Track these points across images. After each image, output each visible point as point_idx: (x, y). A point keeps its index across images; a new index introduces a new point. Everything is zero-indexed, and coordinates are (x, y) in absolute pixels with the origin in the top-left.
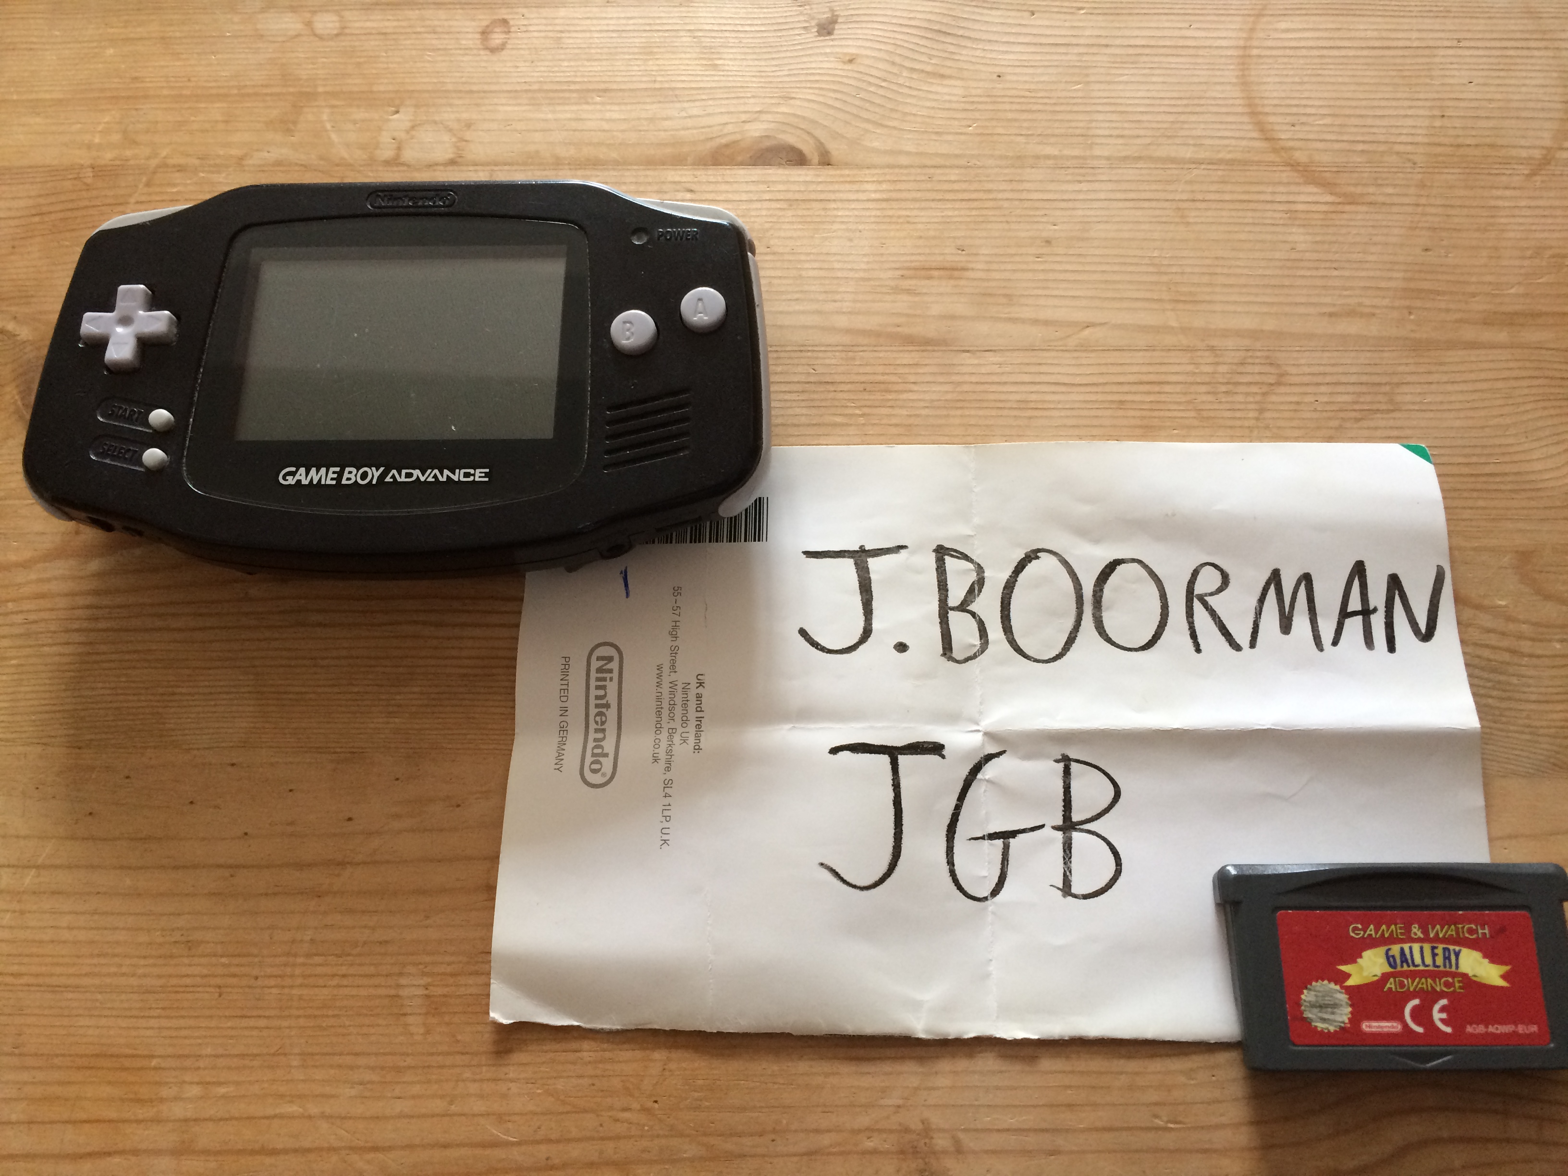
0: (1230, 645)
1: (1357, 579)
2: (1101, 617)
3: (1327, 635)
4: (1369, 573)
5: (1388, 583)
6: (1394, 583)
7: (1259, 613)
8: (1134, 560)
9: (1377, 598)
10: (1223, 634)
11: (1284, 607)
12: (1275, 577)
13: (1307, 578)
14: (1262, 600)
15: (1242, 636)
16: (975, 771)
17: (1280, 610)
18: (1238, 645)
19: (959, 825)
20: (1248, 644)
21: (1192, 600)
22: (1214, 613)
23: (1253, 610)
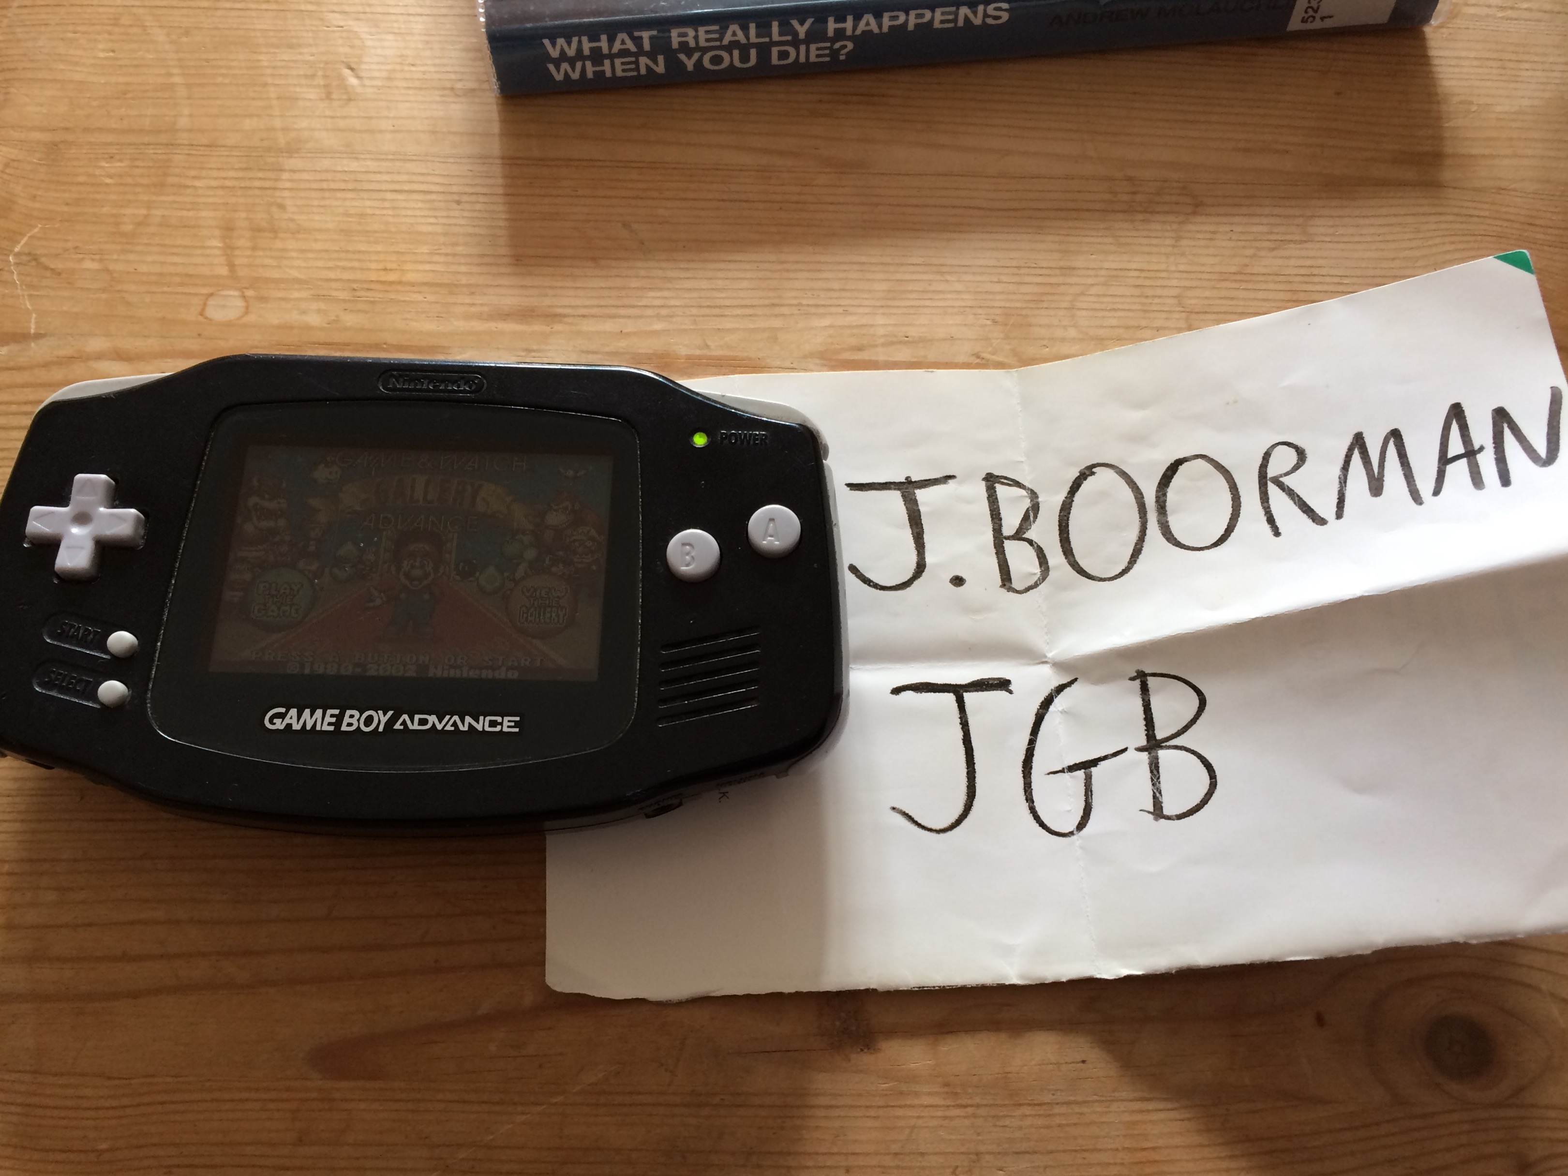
0: (1315, 523)
1: (1454, 422)
2: (1167, 522)
3: (1426, 487)
4: (1467, 413)
5: (1493, 418)
6: (1501, 416)
7: (1343, 481)
8: (1196, 456)
10: (1304, 512)
11: (1372, 469)
12: (1359, 441)
13: (1396, 434)
14: (1345, 467)
15: (1326, 509)
16: (1047, 703)
17: (1367, 474)
18: (1323, 519)
19: (1035, 759)
20: (1334, 516)
21: (1266, 484)
22: (1290, 493)
23: (1337, 480)
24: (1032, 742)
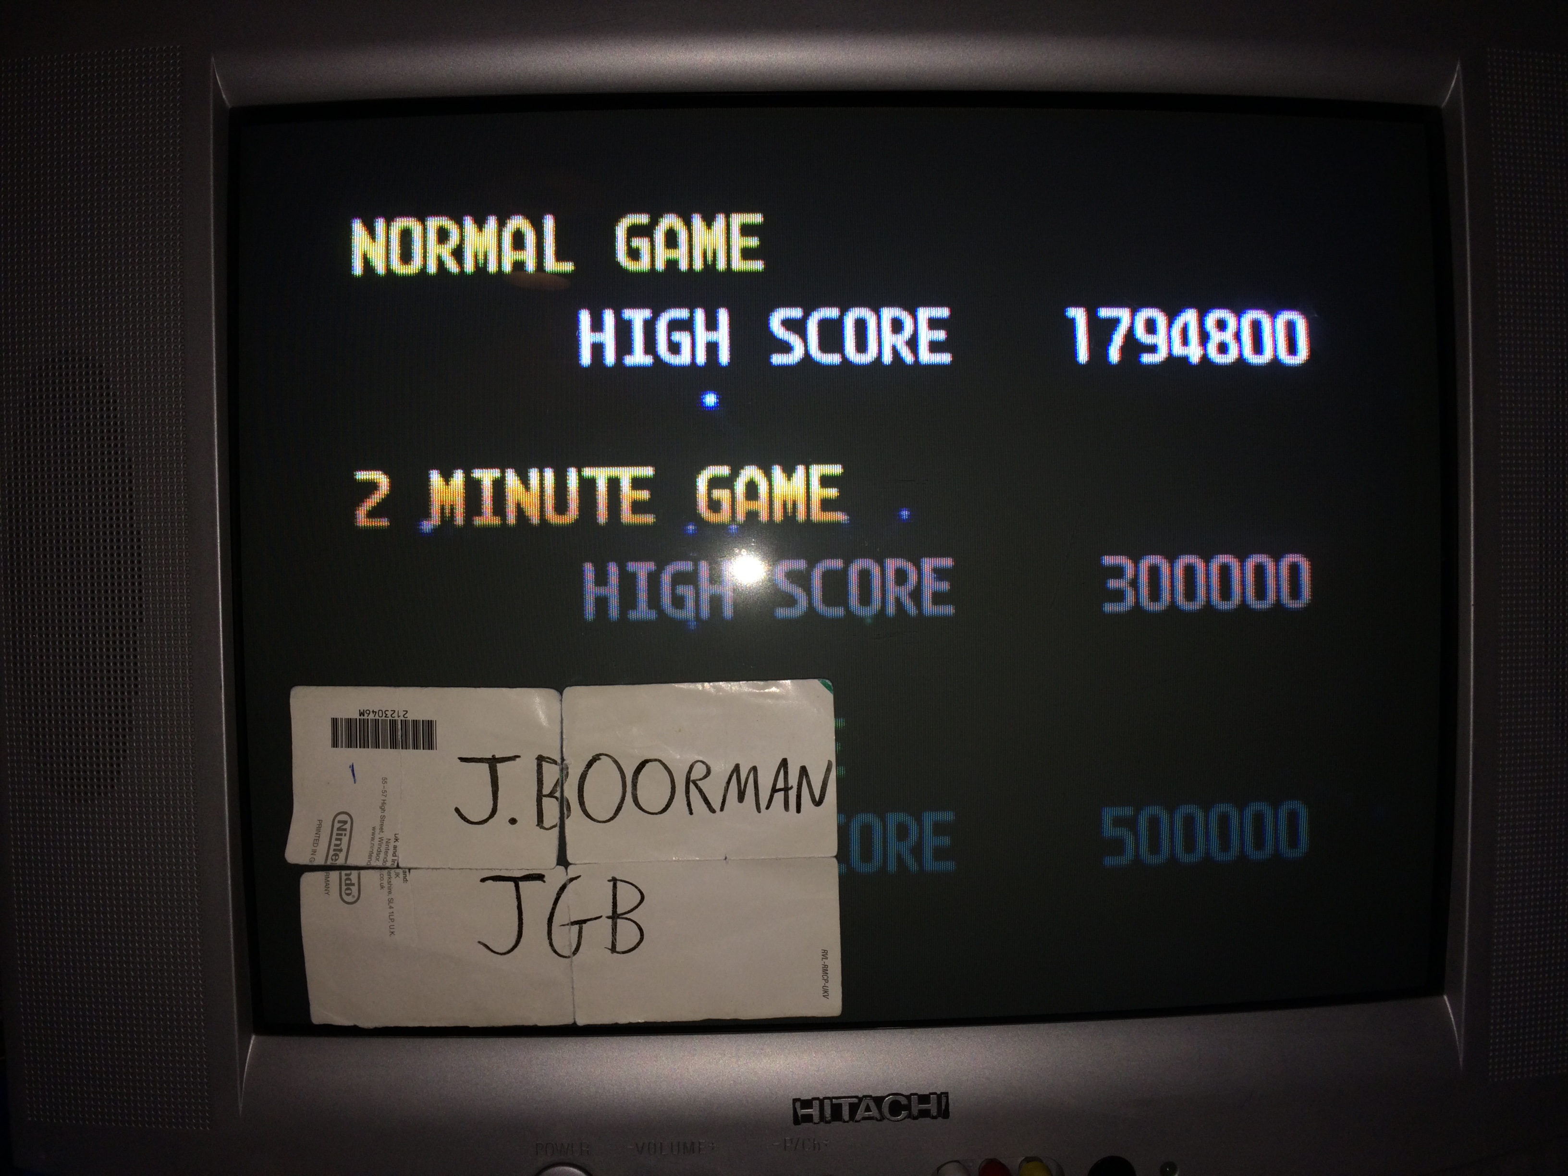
0: (710, 810)
1: (782, 769)
2: (637, 794)
3: (763, 803)
4: (789, 765)
5: (800, 771)
6: (804, 771)
7: (726, 790)
8: (656, 760)
9: (793, 781)
10: (706, 803)
11: (741, 787)
12: (737, 768)
13: (754, 769)
14: (728, 783)
15: (716, 804)
16: (563, 888)
17: (738, 788)
18: (714, 810)
19: (554, 918)
20: (719, 809)
21: (689, 783)
22: (701, 791)
23: (723, 789)
24: (554, 909)
